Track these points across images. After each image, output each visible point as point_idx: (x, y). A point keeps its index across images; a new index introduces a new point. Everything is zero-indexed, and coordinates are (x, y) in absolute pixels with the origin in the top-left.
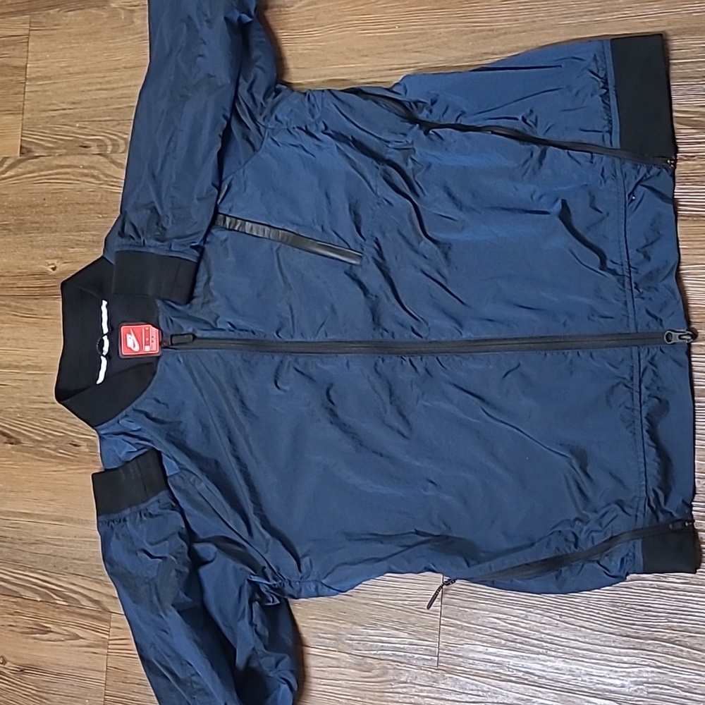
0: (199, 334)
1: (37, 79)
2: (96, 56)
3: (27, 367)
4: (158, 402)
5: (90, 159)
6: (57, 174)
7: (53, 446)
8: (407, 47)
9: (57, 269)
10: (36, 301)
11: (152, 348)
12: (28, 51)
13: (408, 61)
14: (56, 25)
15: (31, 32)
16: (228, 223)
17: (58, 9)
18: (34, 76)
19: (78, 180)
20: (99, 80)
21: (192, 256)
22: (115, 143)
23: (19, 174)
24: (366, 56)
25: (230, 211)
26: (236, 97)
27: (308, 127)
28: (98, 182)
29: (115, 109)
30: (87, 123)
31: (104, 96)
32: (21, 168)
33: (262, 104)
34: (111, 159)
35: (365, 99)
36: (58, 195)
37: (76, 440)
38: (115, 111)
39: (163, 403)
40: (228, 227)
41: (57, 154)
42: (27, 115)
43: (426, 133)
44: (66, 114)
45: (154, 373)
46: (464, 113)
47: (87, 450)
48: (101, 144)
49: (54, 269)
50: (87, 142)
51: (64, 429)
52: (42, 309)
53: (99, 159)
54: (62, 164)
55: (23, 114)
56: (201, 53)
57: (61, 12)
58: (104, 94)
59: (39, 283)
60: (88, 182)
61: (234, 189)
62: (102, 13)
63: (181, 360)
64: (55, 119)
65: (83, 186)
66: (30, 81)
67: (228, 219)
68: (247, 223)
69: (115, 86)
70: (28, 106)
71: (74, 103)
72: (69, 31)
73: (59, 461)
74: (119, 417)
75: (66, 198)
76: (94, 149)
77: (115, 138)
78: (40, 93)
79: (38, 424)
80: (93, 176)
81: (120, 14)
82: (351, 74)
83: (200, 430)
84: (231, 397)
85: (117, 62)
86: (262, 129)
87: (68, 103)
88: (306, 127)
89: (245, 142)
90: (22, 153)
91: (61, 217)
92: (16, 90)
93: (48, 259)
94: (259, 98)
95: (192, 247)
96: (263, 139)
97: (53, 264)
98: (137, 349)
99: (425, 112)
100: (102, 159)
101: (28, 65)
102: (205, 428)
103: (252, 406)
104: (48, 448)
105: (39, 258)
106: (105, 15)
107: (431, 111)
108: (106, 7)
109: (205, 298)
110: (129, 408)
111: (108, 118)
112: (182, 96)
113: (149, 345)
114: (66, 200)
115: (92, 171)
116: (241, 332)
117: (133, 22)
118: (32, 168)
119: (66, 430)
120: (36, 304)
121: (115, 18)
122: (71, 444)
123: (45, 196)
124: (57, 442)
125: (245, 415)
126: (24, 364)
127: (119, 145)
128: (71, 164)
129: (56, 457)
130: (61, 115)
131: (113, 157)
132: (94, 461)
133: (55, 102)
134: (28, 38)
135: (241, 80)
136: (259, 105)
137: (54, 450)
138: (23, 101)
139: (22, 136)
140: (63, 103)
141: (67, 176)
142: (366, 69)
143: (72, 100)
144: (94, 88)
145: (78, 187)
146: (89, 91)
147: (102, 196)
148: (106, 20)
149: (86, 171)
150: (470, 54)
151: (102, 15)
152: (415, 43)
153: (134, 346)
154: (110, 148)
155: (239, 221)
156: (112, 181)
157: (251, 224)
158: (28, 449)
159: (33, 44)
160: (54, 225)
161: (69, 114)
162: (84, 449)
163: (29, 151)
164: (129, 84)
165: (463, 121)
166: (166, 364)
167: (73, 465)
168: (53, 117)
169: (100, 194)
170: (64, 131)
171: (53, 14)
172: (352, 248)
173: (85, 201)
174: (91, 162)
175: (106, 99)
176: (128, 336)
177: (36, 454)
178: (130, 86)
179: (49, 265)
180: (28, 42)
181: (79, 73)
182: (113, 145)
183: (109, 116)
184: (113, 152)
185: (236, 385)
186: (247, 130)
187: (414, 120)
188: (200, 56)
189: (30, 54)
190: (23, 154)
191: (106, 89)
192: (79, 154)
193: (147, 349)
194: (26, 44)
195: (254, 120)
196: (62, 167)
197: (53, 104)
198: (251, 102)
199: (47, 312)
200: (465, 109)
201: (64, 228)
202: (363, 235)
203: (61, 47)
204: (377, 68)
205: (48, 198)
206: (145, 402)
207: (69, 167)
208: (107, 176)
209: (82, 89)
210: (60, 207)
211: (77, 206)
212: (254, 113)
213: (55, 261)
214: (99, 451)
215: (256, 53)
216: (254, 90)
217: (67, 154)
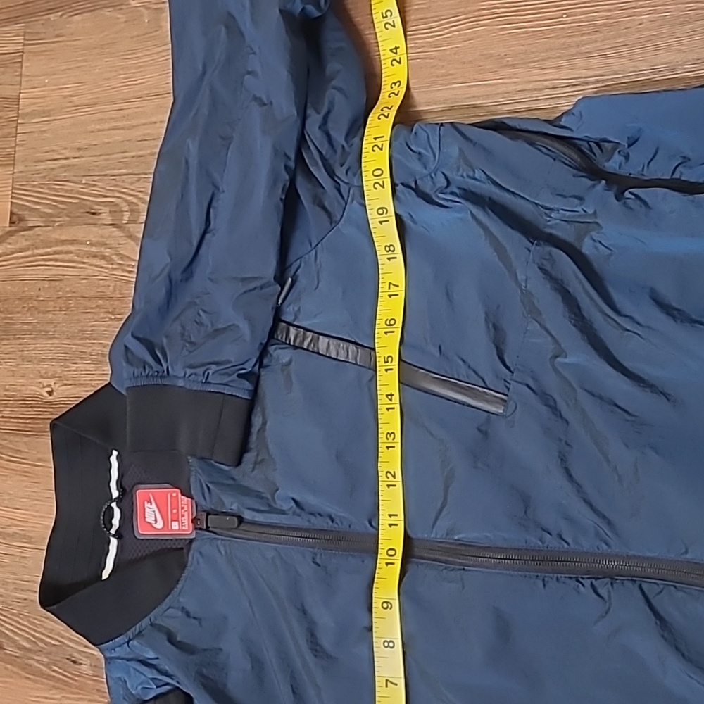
0: (247, 515)
1: (33, 114)
2: (109, 79)
3: (13, 535)
4: (188, 614)
5: (100, 232)
6: (55, 253)
7: (45, 660)
8: (583, 49)
9: (55, 393)
10: (26, 439)
11: (182, 526)
12: (21, 75)
13: (584, 73)
14: (57, 36)
15: (27, 48)
16: (292, 337)
17: (60, 13)
18: (28, 110)
19: (84, 263)
20: (113, 114)
21: (242, 390)
22: (135, 207)
23: (8, 252)
24: (513, 66)
25: (296, 318)
26: (302, 139)
27: (419, 182)
28: (110, 266)
29: (133, 157)
30: (96, 178)
31: (120, 138)
32: (10, 244)
33: (343, 147)
34: (128, 231)
35: (511, 139)
36: (57, 283)
37: (76, 655)
38: (134, 159)
39: (195, 618)
40: (292, 343)
41: (57, 224)
42: (19, 168)
43: (619, 196)
44: (69, 166)
45: (183, 567)
46: (686, 159)
47: (90, 672)
48: (116, 211)
49: (50, 393)
50: (96, 207)
51: (58, 634)
52: (34, 452)
53: (114, 232)
54: (63, 238)
55: (14, 164)
56: (250, 70)
57: (65, 17)
58: (118, 136)
59: (30, 412)
60: (96, 266)
61: (302, 282)
62: (119, 16)
63: (223, 552)
64: (54, 173)
65: (89, 272)
66: (23, 119)
67: (293, 331)
68: (321, 337)
69: (134, 122)
70: (20, 154)
71: (79, 149)
72: (75, 43)
73: (52, 683)
74: (130, 633)
75: (68, 289)
76: (106, 218)
77: (135, 200)
78: (36, 135)
79: (26, 623)
80: (104, 257)
81: (142, 16)
82: (488, 96)
83: (249, 667)
84: (295, 624)
85: (137, 88)
86: (343, 188)
87: (72, 149)
88: (416, 183)
89: (318, 209)
90: (12, 223)
91: (60, 316)
92: (6, 131)
93: (42, 377)
94: (339, 138)
95: (239, 376)
96: (346, 204)
97: (49, 386)
98: (159, 525)
99: (617, 158)
100: (116, 232)
101: (21, 95)
102: (257, 664)
103: (326, 642)
104: (38, 661)
105: (32, 376)
106: (122, 18)
107: (627, 157)
108: (123, 7)
109: (258, 455)
110: (146, 621)
111: (124, 171)
112: (223, 138)
113: (177, 520)
114: (68, 292)
115: (103, 249)
116: (313, 519)
117: (161, 27)
118: (25, 244)
119: (63, 637)
120: (25, 443)
121: (135, 22)
122: (68, 659)
123: (40, 285)
124: (50, 653)
125: (316, 656)
126: (10, 531)
127: (138, 212)
128: (75, 238)
129: (48, 677)
130: (62, 167)
131: (131, 229)
132: (98, 690)
133: (55, 148)
134: (22, 56)
135: (310, 111)
136: (339, 151)
137: (47, 665)
138: (15, 147)
139: (12, 197)
140: (65, 149)
141: (69, 256)
142: (512, 88)
143: (77, 145)
144: (107, 126)
145: (84, 273)
146: (99, 130)
147: (115, 286)
148: (123, 25)
149: (94, 249)
150: (696, 56)
151: (118, 18)
152: (596, 41)
153: (156, 521)
154: (126, 216)
155: (308, 333)
156: (129, 265)
157: (327, 340)
158: (12, 660)
159: (27, 64)
160: (50, 328)
161: (74, 165)
162: (86, 669)
163: (21, 219)
164: (154, 119)
165: (688, 175)
166: (200, 553)
167: (73, 693)
168: (53, 169)
169: (112, 284)
170: (66, 191)
171: (54, 20)
172: (489, 386)
173: (92, 294)
174: (102, 237)
175: (123, 141)
176: (147, 505)
177: (23, 669)
178: (155, 123)
179: (44, 387)
180: (21, 62)
181: (87, 105)
182: (131, 211)
183: (126, 168)
184: (129, 222)
185: (303, 606)
186: (321, 190)
187: (595, 173)
188: (249, 73)
189: (24, 79)
190: (14, 223)
191: (122, 128)
192: (85, 224)
193: (175, 526)
194: (19, 65)
195: (331, 174)
196: (63, 242)
197: (53, 151)
198: (326, 145)
199: (40, 456)
200: (689, 154)
201: (64, 332)
202: (508, 364)
203: (64, 67)
204: (531, 86)
205: (44, 287)
206: (167, 614)
207: (72, 242)
208: (122, 257)
209: (90, 128)
210: (59, 301)
211: (82, 301)
212: (331, 162)
213: (52, 382)
214: (105, 677)
215: (332, 66)
216: (330, 125)
217: (70, 224)
